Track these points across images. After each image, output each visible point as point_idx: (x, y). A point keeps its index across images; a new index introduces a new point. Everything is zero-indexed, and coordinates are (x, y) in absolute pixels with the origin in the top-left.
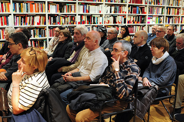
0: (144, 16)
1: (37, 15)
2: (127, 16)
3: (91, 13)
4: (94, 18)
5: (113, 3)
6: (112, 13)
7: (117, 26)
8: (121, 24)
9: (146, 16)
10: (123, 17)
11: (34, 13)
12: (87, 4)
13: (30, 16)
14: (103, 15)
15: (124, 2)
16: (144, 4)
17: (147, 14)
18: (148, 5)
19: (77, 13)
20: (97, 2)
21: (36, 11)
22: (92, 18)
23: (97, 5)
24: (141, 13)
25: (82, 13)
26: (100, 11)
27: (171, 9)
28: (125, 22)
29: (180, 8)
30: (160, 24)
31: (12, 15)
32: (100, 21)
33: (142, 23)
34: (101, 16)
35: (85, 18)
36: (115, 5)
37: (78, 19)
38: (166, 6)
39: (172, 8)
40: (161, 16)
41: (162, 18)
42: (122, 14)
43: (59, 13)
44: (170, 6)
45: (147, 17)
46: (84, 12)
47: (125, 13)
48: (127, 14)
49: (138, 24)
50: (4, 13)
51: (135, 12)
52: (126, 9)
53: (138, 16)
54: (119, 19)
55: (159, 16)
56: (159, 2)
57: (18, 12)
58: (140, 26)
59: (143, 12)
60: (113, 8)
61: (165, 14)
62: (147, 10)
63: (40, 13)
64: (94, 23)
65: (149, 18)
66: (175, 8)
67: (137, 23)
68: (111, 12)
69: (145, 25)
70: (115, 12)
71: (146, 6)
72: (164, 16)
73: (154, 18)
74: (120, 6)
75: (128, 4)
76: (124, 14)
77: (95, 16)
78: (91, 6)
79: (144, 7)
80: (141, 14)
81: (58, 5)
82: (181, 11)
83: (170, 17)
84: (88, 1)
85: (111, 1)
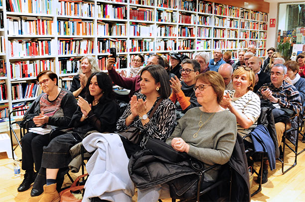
0: (192, 40)
1: (84, 39)
2: (177, 40)
3: (142, 36)
4: (145, 43)
5: (163, 23)
6: (163, 36)
7: (168, 53)
8: (171, 51)
9: (195, 39)
10: (174, 41)
11: (81, 36)
12: (137, 23)
13: (76, 41)
15: (174, 21)
16: (192, 24)
17: (196, 37)
18: (197, 25)
19: (128, 36)
21: (83, 34)
22: (144, 43)
23: (148, 24)
24: (189, 35)
26: (151, 34)
27: (217, 30)
28: (175, 49)
29: (225, 29)
30: (208, 50)
31: (56, 39)
33: (192, 48)
34: (153, 39)
35: (136, 44)
36: (165, 25)
37: (129, 42)
38: (213, 26)
39: (218, 28)
40: (209, 40)
41: (209, 42)
42: (172, 37)
43: (108, 36)
44: (216, 27)
45: (196, 41)
46: (134, 35)
47: (176, 35)
48: (177, 37)
49: (188, 51)
50: (45, 36)
51: (184, 35)
52: (176, 31)
53: (188, 40)
54: (170, 44)
55: (207, 40)
56: (206, 22)
57: (62, 35)
58: (190, 53)
59: (192, 35)
60: (163, 29)
61: (212, 37)
62: (195, 31)
63: (88, 36)
64: (146, 50)
65: (198, 43)
66: (221, 29)
67: (187, 49)
68: (161, 35)
69: (194, 52)
70: (165, 35)
71: (195, 27)
72: (211, 39)
73: (202, 42)
74: (170, 26)
75: (178, 24)
76: (174, 37)
77: (147, 40)
78: (141, 27)
79: (192, 28)
80: (190, 37)
81: (107, 25)
82: (226, 32)
83: (216, 41)
84: (138, 19)
85: (162, 21)
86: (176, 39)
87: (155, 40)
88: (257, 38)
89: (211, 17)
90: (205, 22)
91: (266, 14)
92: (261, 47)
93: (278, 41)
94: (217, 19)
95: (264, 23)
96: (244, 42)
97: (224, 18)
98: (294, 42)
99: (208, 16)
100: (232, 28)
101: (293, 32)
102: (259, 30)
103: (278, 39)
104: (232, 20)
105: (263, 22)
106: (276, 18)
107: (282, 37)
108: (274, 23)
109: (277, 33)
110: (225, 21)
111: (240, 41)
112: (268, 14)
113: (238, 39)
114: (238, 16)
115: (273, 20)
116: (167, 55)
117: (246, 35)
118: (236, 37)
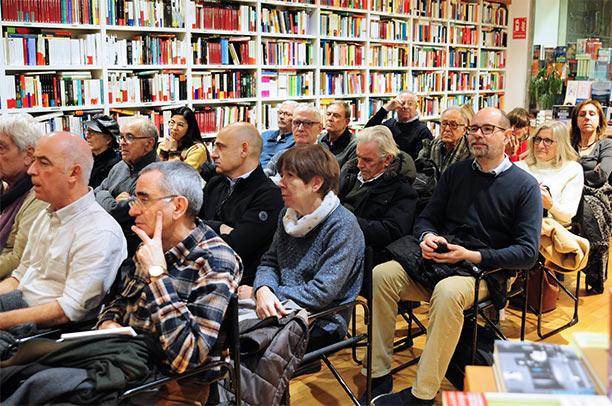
2: (189, 73)
3: (55, 64)
4: (69, 82)
5: (137, 28)
6: (137, 64)
7: (156, 109)
8: (169, 102)
9: (255, 70)
10: (177, 75)
12: (37, 31)
14: (101, 70)
15: (174, 23)
16: (244, 30)
17: (258, 65)
18: (259, 33)
20: (78, 25)
22: (62, 83)
23: (79, 34)
24: (236, 60)
25: (18, 65)
26: (90, 58)
27: (336, 47)
28: (183, 96)
29: (362, 43)
30: (305, 97)
32: (94, 95)
33: (244, 94)
34: (95, 74)
35: (32, 86)
36: (144, 34)
38: (318, 35)
39: (338, 42)
40: (306, 71)
41: (308, 77)
42: (170, 65)
44: (331, 37)
45: (259, 75)
46: (27, 61)
47: (183, 61)
48: (190, 65)
49: (230, 100)
51: (217, 58)
52: (184, 50)
53: (229, 73)
54: (162, 84)
55: (300, 72)
56: (295, 24)
58: (238, 106)
59: (243, 57)
60: (137, 46)
61: (317, 64)
62: (255, 50)
64: (71, 102)
65: (265, 80)
66: (349, 43)
67: (228, 94)
68: (130, 61)
69: (254, 103)
70: (145, 60)
71: (253, 38)
72: (313, 70)
73: (283, 78)
74: (164, 38)
75: (189, 30)
76: (179, 66)
77: (74, 76)
78: (52, 40)
79: (245, 42)
80: (237, 65)
82: (368, 53)
83: (333, 73)
84: (38, 19)
85: (130, 23)
86: (184, 70)
87: (105, 76)
88: (475, 65)
89: (310, 13)
90: (292, 24)
91: (503, 5)
92: (488, 87)
93: (532, 73)
94: (334, 18)
95: (496, 29)
96: (430, 78)
97: (356, 16)
98: (572, 76)
99: (300, 10)
100: (390, 39)
101: (570, 51)
102: (480, 46)
103: (533, 68)
104: (385, 20)
105: (492, 26)
106: (527, 16)
107: (543, 64)
108: (523, 29)
109: (529, 54)
110: (362, 23)
111: (416, 73)
112: (510, 7)
113: (410, 68)
114: (408, 10)
115: (522, 20)
116: (153, 113)
117: (436, 58)
118: (404, 63)
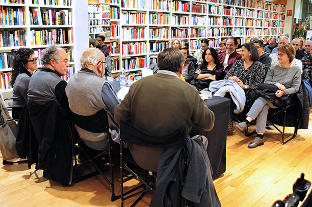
0: (231, 28)
1: (164, 27)
2: (221, 28)
3: (199, 25)
5: (212, 15)
7: (214, 39)
8: (217, 37)
10: (218, 29)
11: (162, 25)
12: (195, 15)
13: (159, 28)
15: (219, 13)
16: (231, 15)
17: (234, 26)
19: (190, 26)
20: (202, 14)
21: (163, 24)
22: (199, 31)
23: (202, 16)
24: (229, 24)
25: (193, 26)
26: (204, 24)
27: (248, 21)
28: (219, 35)
29: (253, 19)
31: (148, 27)
32: (206, 34)
33: (230, 35)
34: (205, 27)
35: (194, 30)
37: (190, 30)
38: (245, 17)
39: (249, 19)
41: (242, 29)
42: (217, 26)
43: (177, 26)
44: (247, 17)
45: (233, 29)
46: (194, 24)
47: (220, 24)
48: (222, 25)
50: (141, 25)
51: (226, 24)
52: (220, 21)
53: (227, 28)
54: (216, 31)
55: (241, 28)
57: (152, 25)
59: (231, 24)
60: (212, 19)
61: (244, 26)
62: (233, 21)
63: (166, 25)
64: (200, 36)
65: (235, 30)
66: (251, 19)
67: (227, 35)
68: (210, 24)
70: (213, 24)
71: (233, 17)
73: (237, 30)
74: (217, 17)
75: (222, 15)
76: (219, 26)
77: (201, 29)
78: (199, 18)
79: (231, 19)
80: (229, 26)
81: (177, 16)
82: (254, 21)
83: (247, 29)
84: (197, 12)
85: (211, 13)
87: (206, 29)
88: (277, 26)
89: (244, 9)
90: (240, 13)
91: (284, 6)
93: (293, 28)
94: (248, 11)
95: (282, 14)
96: (267, 30)
97: (253, 10)
98: (308, 29)
99: (242, 9)
100: (259, 18)
101: (307, 20)
102: (279, 20)
103: (294, 26)
104: (258, 11)
105: (281, 13)
106: (292, 9)
107: (297, 25)
108: (290, 13)
109: (293, 21)
110: (254, 12)
111: (264, 29)
112: (286, 6)
113: (263, 27)
114: (264, 8)
115: (290, 11)
116: (214, 40)
117: (269, 24)
118: (261, 25)
